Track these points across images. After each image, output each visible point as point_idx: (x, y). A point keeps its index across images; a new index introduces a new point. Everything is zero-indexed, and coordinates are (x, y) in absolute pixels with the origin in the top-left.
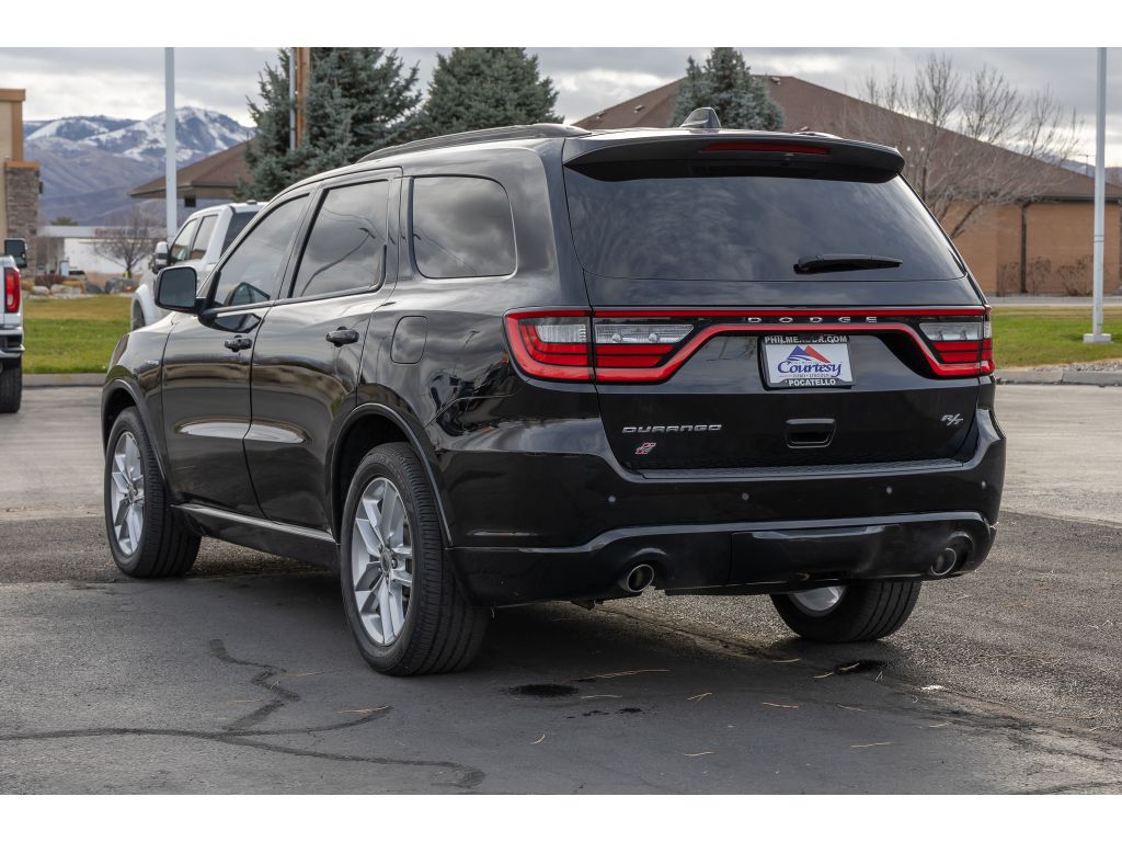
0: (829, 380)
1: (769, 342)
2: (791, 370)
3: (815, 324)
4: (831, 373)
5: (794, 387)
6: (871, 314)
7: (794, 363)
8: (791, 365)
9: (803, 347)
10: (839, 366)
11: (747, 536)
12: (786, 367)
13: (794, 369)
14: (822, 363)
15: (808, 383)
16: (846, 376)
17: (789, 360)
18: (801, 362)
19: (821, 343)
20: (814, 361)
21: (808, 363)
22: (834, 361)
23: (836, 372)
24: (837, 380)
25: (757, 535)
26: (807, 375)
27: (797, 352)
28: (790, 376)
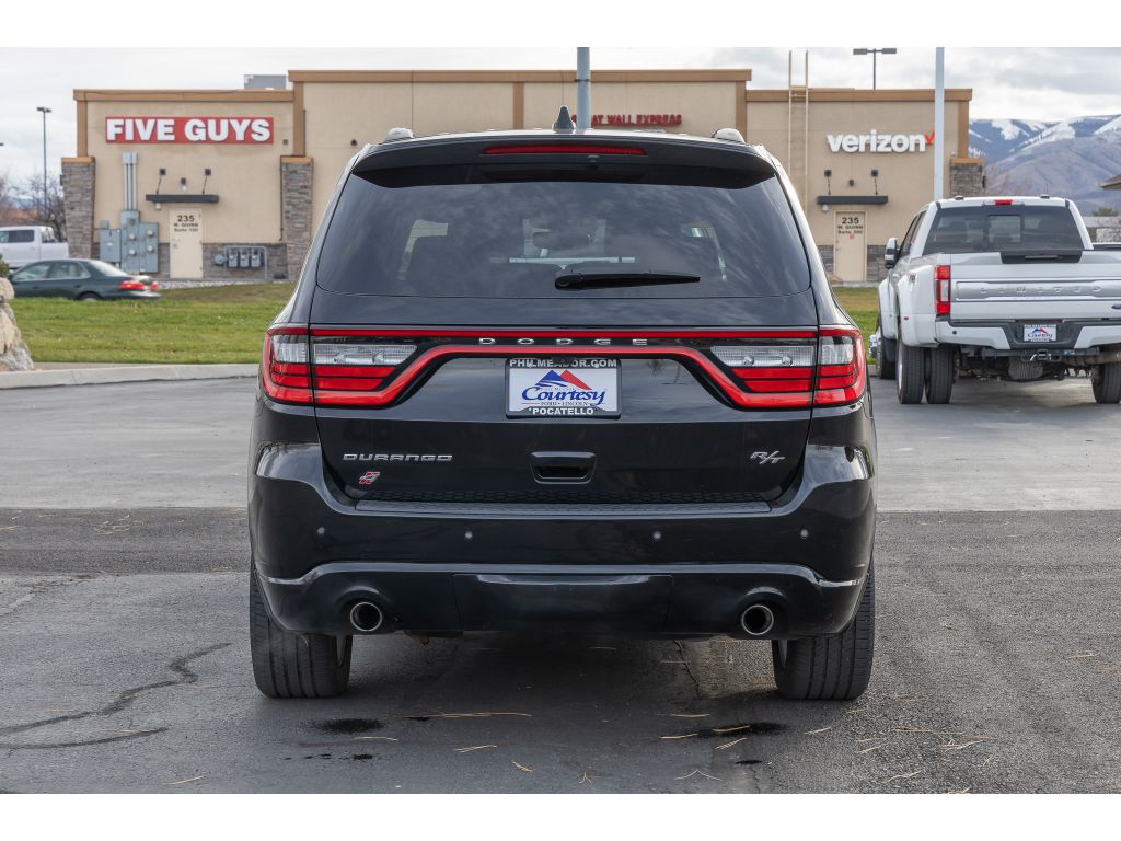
0: (585, 409)
1: (515, 366)
2: (539, 397)
3: (563, 345)
4: (591, 401)
5: (538, 416)
6: (639, 336)
7: (544, 389)
8: (539, 392)
9: (559, 372)
10: (603, 393)
11: (469, 580)
12: (532, 394)
13: (543, 396)
14: (581, 390)
15: (557, 412)
16: (610, 405)
17: (539, 385)
18: (554, 389)
19: (583, 367)
20: (570, 387)
21: (562, 390)
22: (596, 387)
23: (597, 401)
24: (596, 410)
25: (481, 578)
26: (560, 403)
27: (551, 377)
28: (538, 403)
